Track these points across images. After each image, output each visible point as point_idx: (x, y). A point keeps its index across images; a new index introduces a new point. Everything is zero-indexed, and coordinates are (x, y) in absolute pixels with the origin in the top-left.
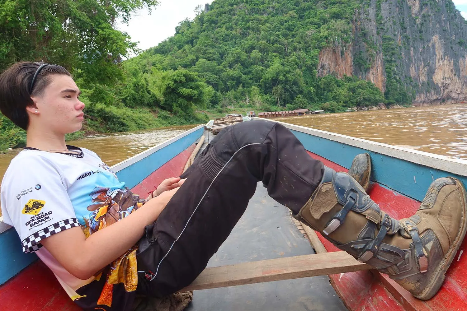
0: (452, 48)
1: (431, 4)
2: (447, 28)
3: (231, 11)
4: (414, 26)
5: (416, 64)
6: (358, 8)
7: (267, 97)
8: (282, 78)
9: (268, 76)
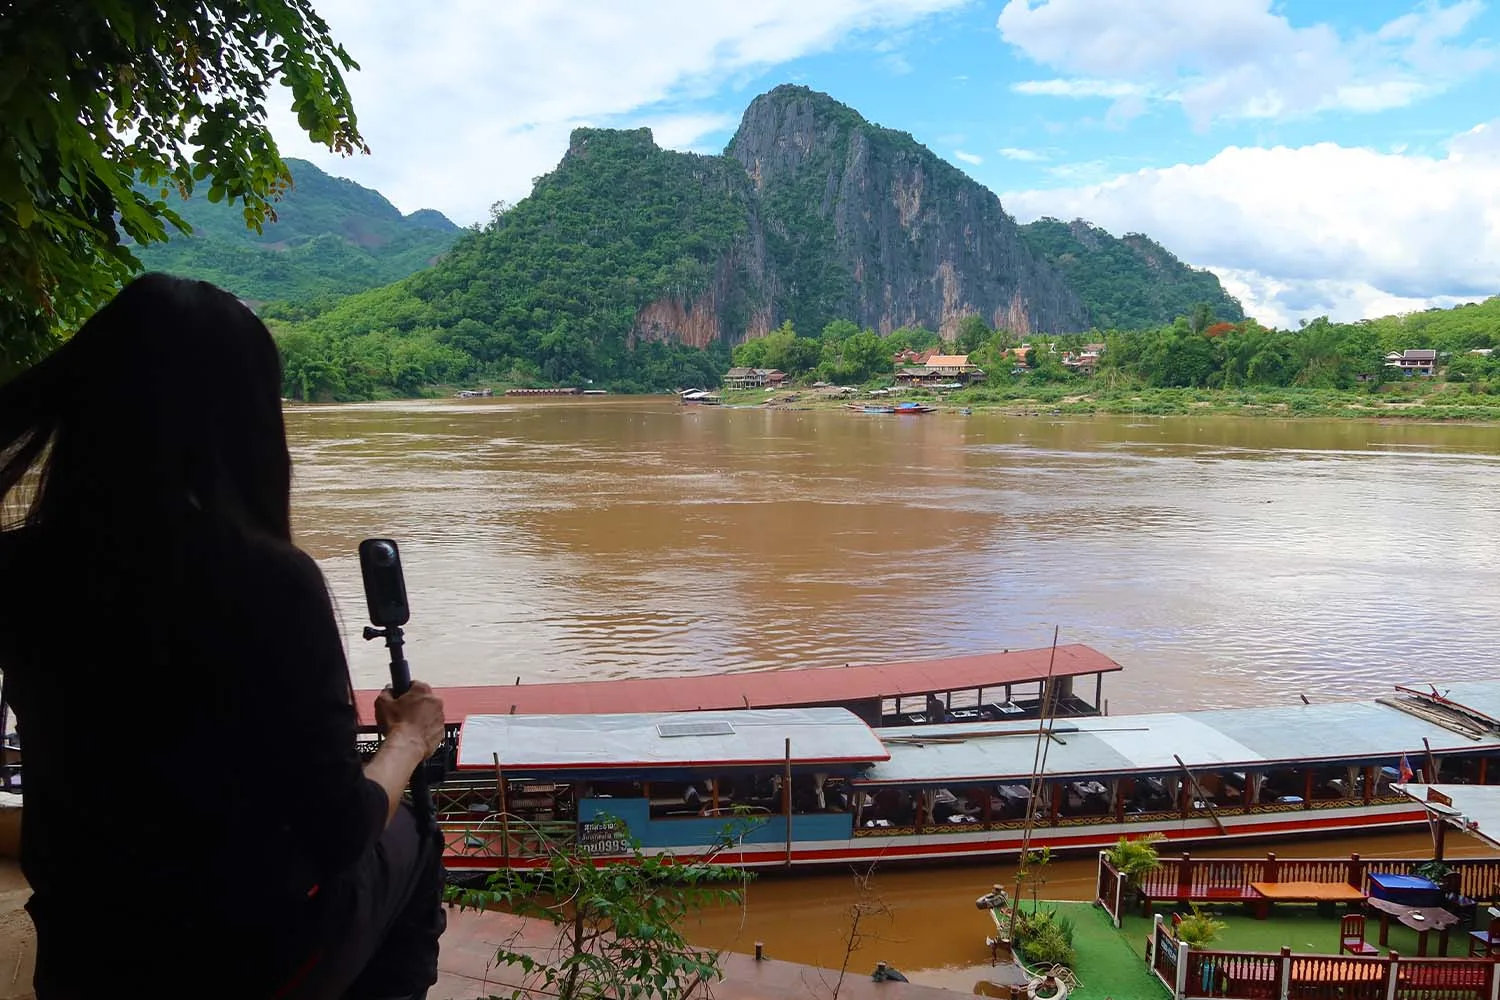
0: (980, 288)
1: (942, 204)
2: (974, 250)
3: (532, 233)
4: (901, 246)
6: (740, 232)
7: (536, 370)
8: (556, 349)
9: (543, 345)
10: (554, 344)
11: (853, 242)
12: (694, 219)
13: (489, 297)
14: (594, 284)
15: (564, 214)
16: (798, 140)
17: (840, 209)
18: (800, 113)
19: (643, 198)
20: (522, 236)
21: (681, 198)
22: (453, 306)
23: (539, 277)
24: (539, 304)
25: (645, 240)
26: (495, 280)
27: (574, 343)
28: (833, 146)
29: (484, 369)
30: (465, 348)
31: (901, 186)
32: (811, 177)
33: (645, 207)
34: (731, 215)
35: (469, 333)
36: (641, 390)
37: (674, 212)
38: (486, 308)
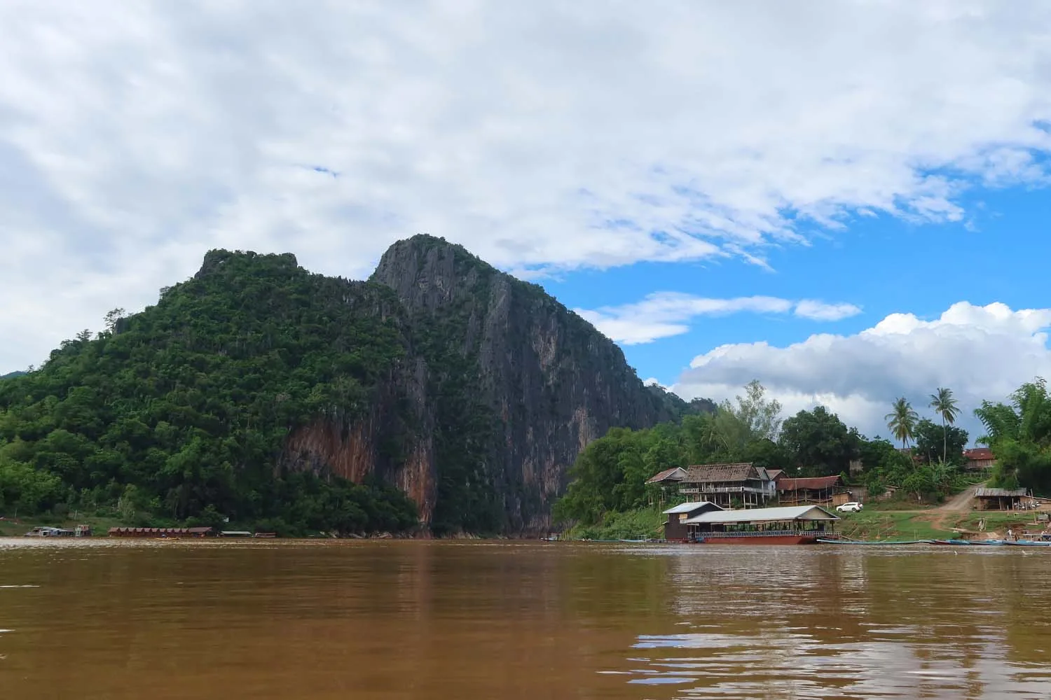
1: (576, 352)
2: (604, 397)
3: (159, 339)
4: (540, 389)
5: (536, 460)
6: (400, 356)
7: (155, 502)
8: (187, 473)
9: (167, 468)
10: (183, 468)
11: (498, 381)
12: (348, 340)
13: (94, 405)
14: (236, 399)
15: (200, 322)
16: (438, 283)
17: (485, 348)
18: (441, 258)
19: (289, 317)
20: (147, 341)
21: (332, 319)
22: (42, 415)
23: (165, 386)
24: (165, 416)
25: (293, 358)
26: (105, 388)
27: (210, 467)
28: (474, 289)
29: (77, 499)
30: (53, 469)
31: (539, 330)
32: (451, 318)
33: (291, 325)
34: (389, 339)
35: (62, 449)
36: (292, 532)
37: (324, 333)
38: (91, 419)
